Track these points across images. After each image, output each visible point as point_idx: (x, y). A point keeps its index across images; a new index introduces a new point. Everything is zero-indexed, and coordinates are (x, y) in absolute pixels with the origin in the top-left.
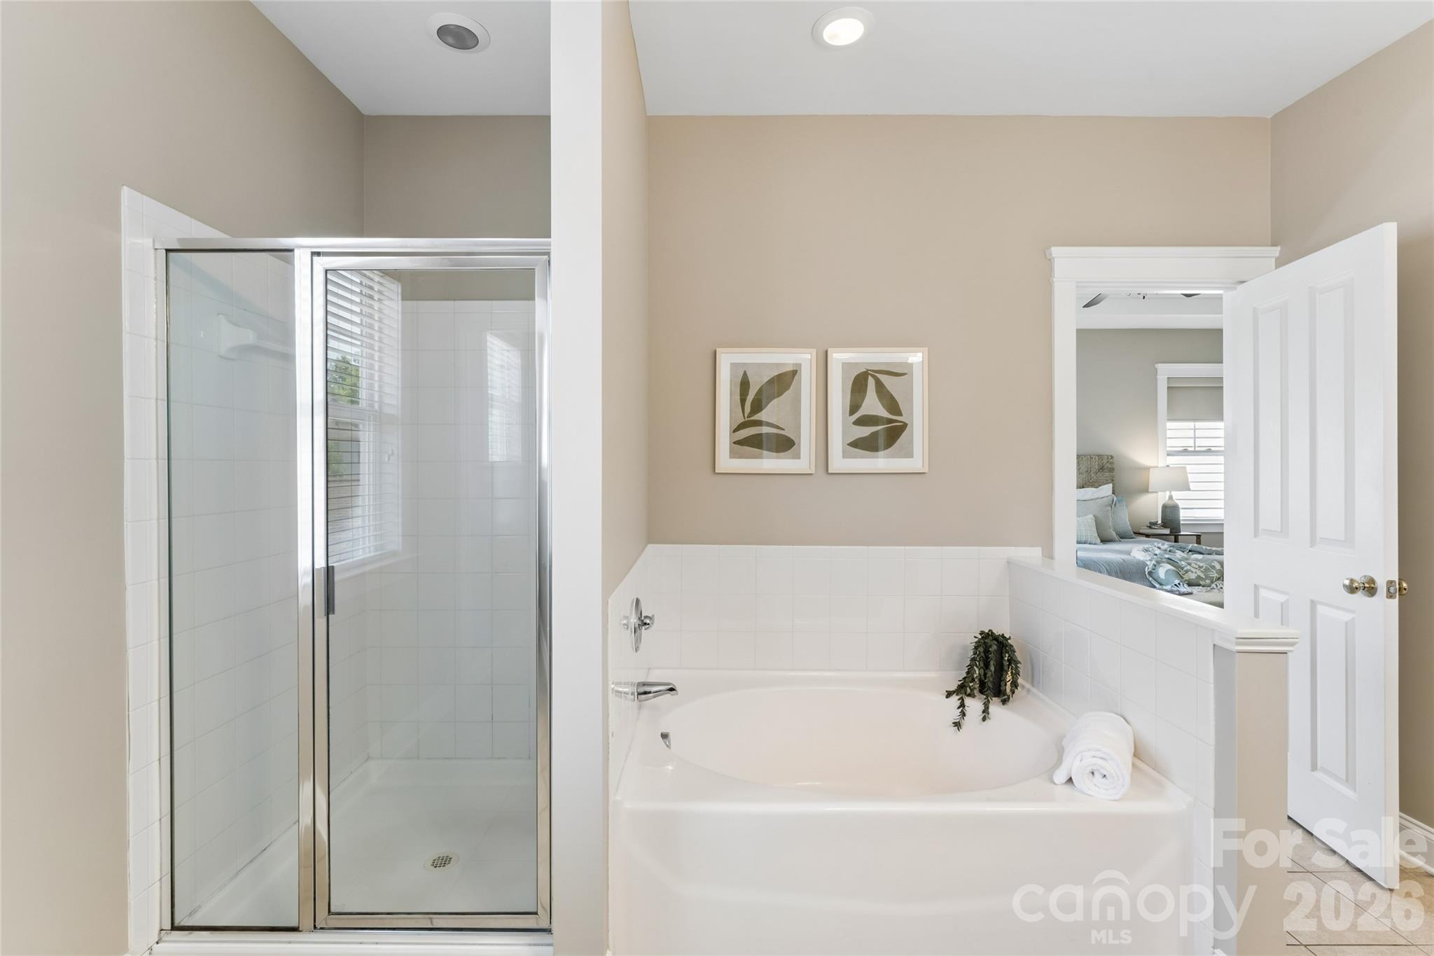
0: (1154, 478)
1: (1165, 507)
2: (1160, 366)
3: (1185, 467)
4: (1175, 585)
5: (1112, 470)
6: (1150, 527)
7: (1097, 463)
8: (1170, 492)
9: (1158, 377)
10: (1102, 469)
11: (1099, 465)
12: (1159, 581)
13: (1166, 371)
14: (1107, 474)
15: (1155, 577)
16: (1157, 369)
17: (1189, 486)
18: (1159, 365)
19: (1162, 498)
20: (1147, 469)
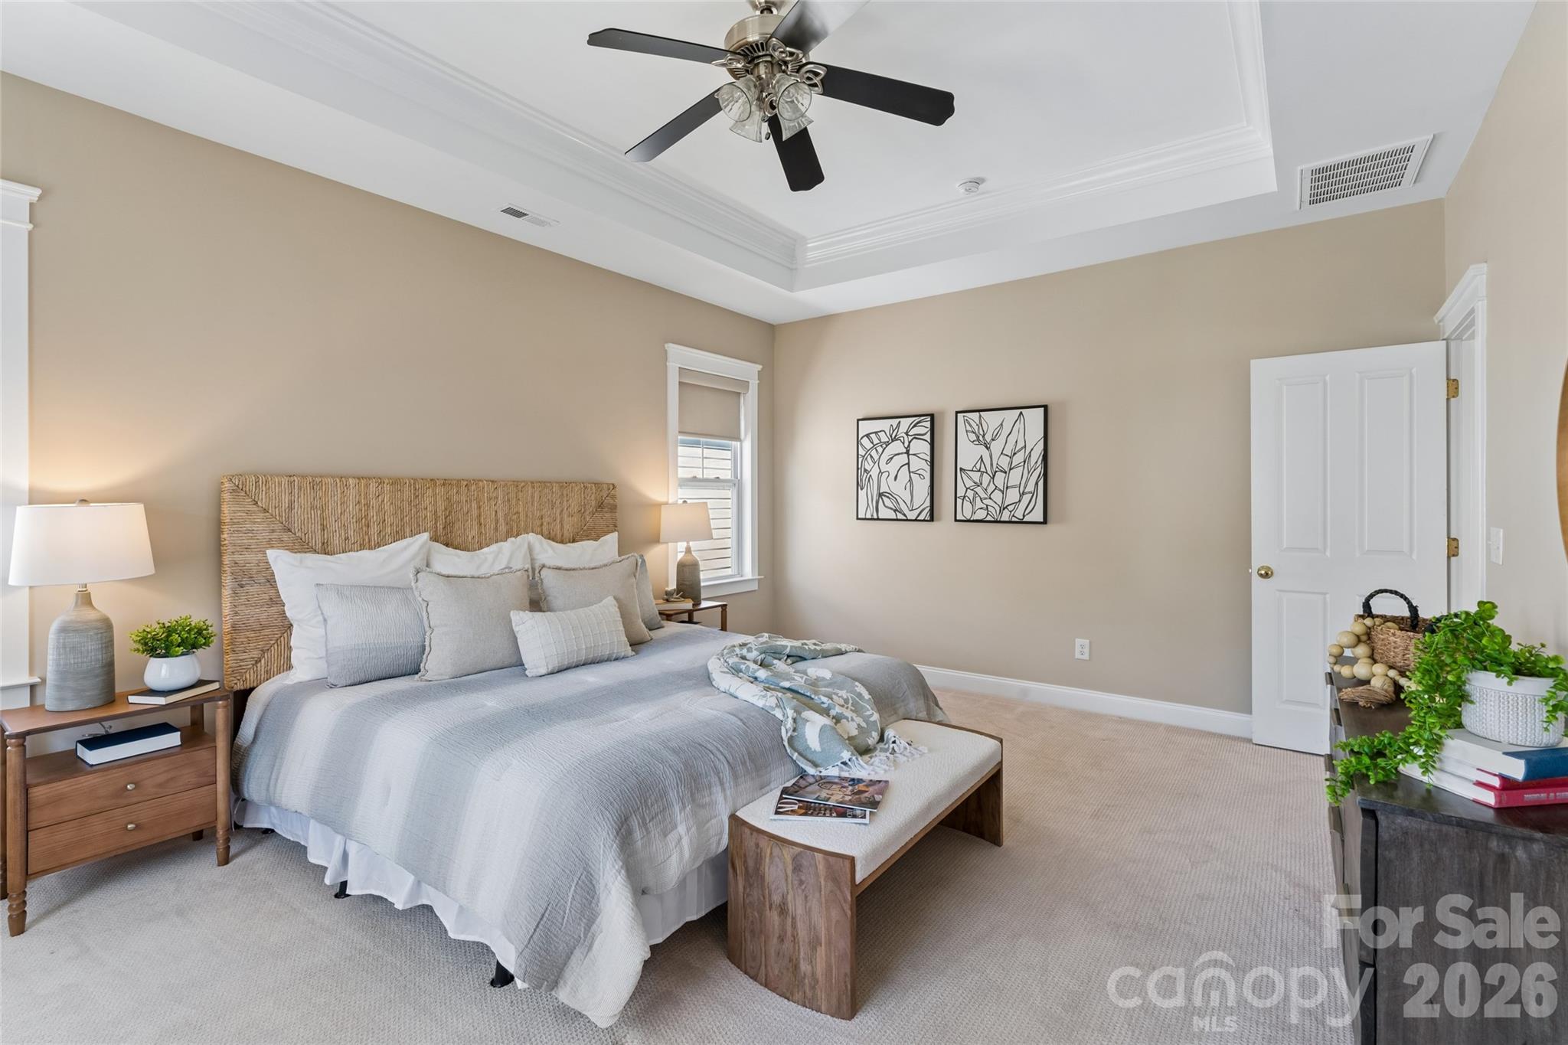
0: (668, 521)
1: (682, 567)
2: (672, 349)
3: (706, 503)
4: (844, 763)
5: (613, 508)
6: (668, 601)
7: (593, 498)
8: (688, 543)
9: (668, 364)
10: (600, 506)
11: (596, 499)
12: (810, 757)
13: (679, 356)
14: (608, 515)
15: (800, 748)
16: (666, 351)
17: (712, 534)
18: (671, 345)
19: (677, 551)
20: (659, 505)
